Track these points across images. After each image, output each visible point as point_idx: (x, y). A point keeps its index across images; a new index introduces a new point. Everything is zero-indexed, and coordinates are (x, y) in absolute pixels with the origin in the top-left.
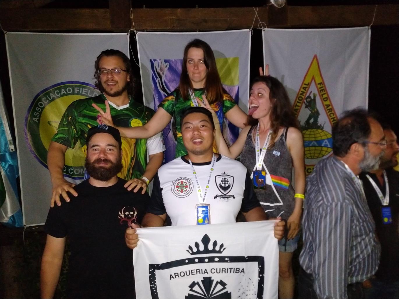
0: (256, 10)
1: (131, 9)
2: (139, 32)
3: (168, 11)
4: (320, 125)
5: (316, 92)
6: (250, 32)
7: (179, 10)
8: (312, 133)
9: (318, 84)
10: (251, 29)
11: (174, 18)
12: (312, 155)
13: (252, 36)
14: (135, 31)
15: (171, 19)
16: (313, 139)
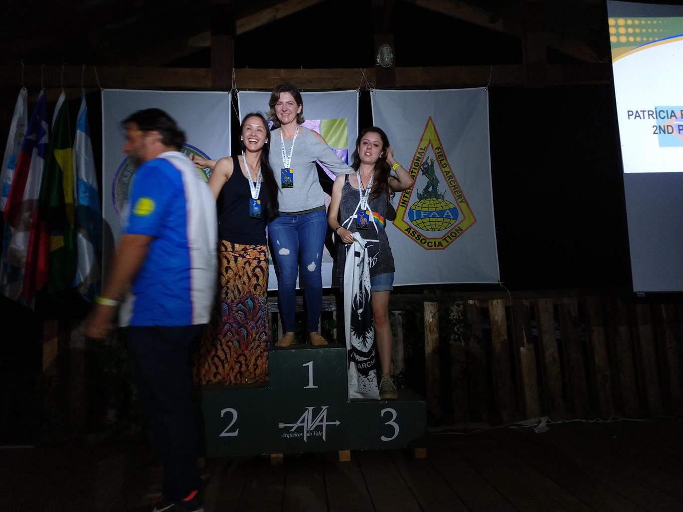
0: (364, 72)
1: (233, 69)
2: (241, 92)
3: (271, 71)
4: (440, 194)
5: (434, 158)
6: (358, 93)
7: (283, 71)
8: (432, 202)
9: (436, 149)
10: (358, 90)
11: (277, 78)
12: (434, 227)
13: (359, 98)
14: (237, 90)
15: (274, 79)
16: (434, 209)
